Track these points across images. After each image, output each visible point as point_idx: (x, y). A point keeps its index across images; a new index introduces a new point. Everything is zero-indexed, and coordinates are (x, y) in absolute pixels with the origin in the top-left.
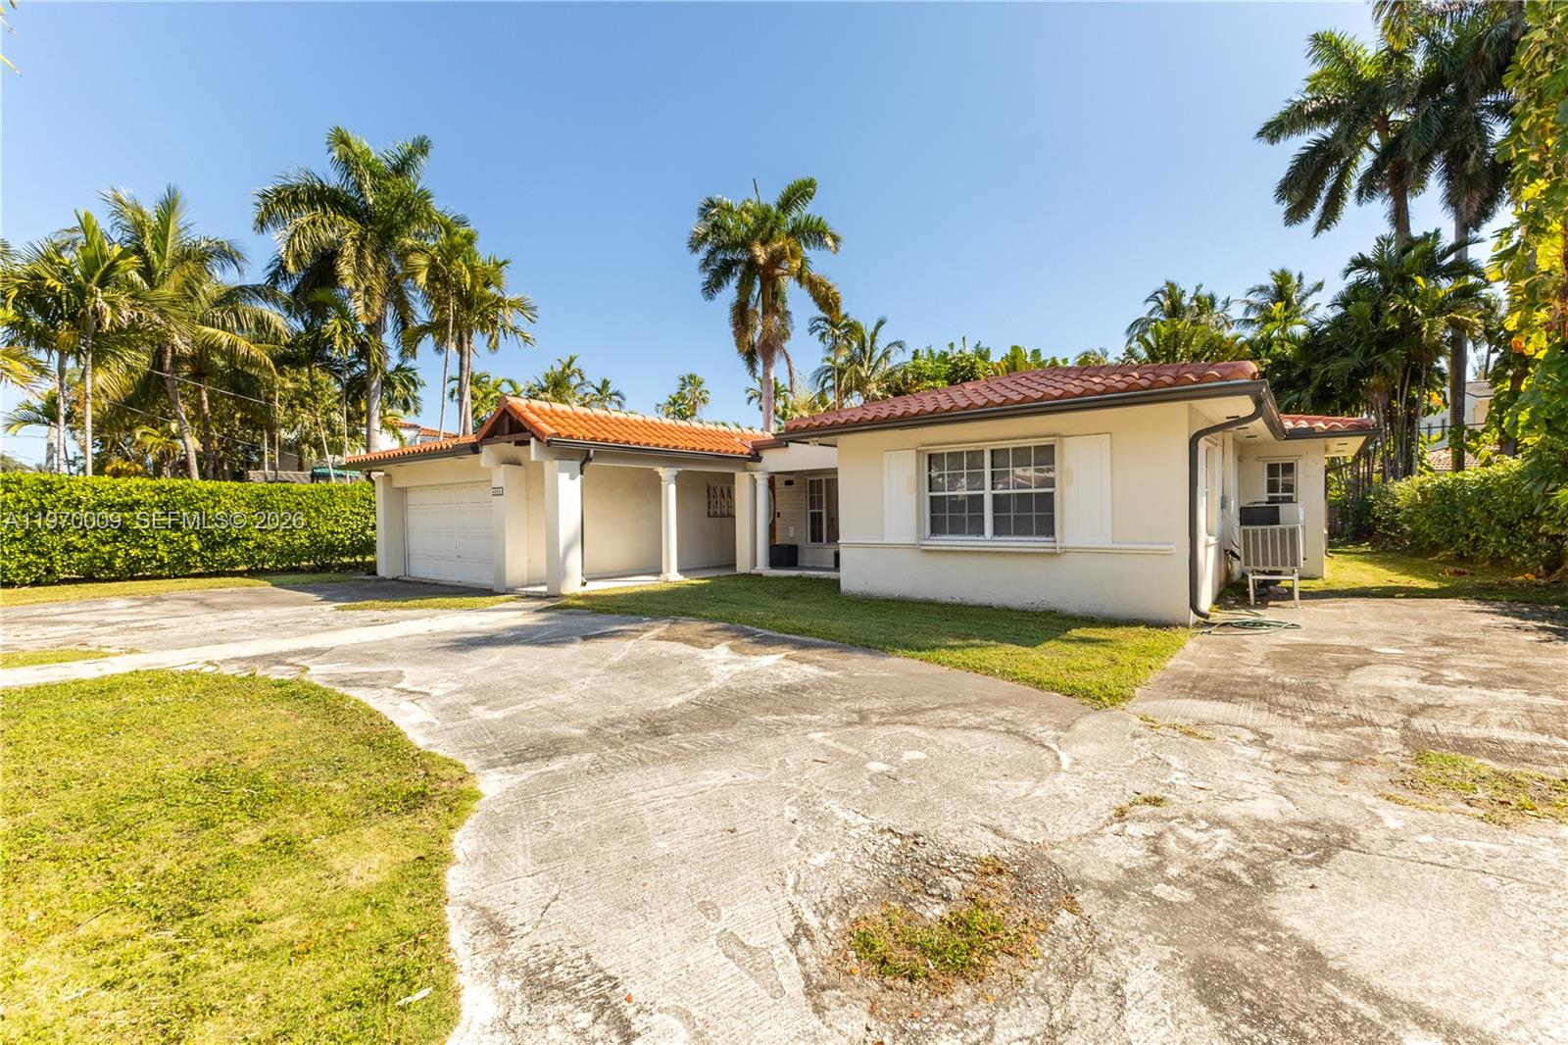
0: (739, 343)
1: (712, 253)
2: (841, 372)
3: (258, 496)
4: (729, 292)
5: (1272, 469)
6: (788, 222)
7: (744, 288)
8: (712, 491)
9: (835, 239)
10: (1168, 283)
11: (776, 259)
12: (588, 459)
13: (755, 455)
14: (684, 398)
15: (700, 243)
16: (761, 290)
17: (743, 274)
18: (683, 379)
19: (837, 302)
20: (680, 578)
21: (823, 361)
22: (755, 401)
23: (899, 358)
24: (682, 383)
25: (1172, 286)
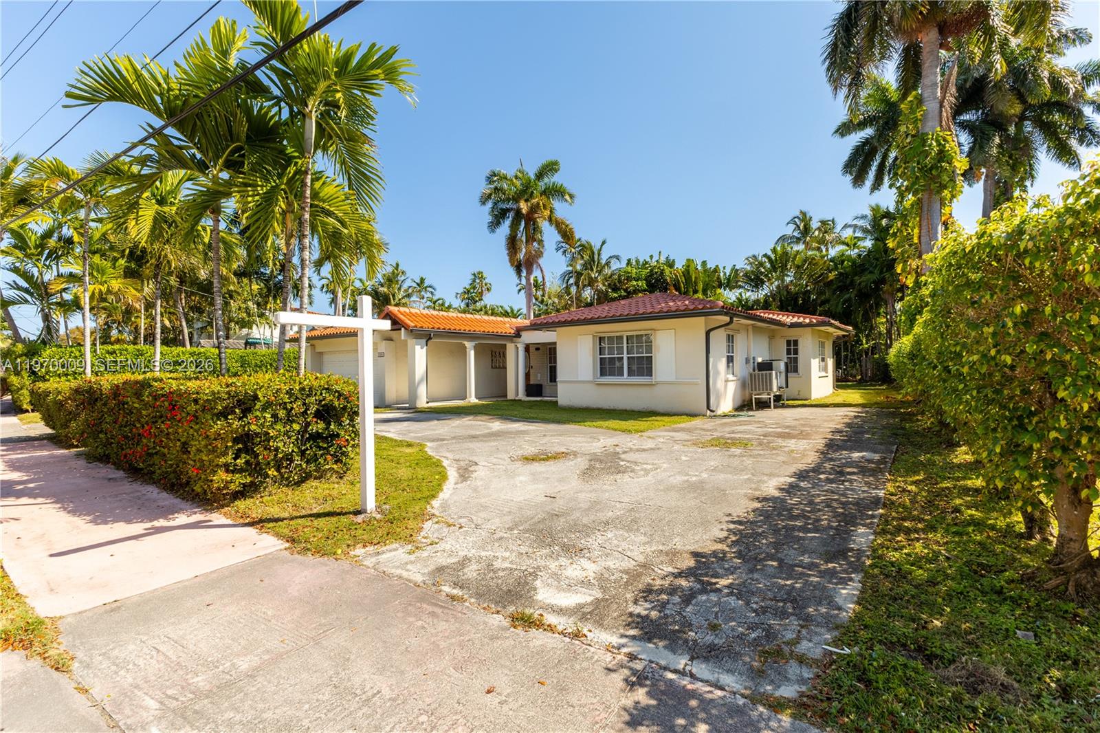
0: (512, 261)
1: (495, 204)
2: (579, 274)
3: (241, 357)
4: (505, 228)
5: (789, 342)
6: (541, 186)
7: (514, 226)
8: (494, 354)
9: (571, 196)
10: (801, 212)
11: (534, 209)
12: (430, 338)
13: (518, 334)
14: (474, 288)
15: (487, 200)
16: (525, 227)
17: (514, 219)
18: (474, 275)
19: (572, 233)
20: (477, 401)
21: (567, 266)
22: (523, 291)
23: (615, 265)
24: (473, 277)
25: (804, 214)
